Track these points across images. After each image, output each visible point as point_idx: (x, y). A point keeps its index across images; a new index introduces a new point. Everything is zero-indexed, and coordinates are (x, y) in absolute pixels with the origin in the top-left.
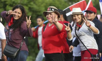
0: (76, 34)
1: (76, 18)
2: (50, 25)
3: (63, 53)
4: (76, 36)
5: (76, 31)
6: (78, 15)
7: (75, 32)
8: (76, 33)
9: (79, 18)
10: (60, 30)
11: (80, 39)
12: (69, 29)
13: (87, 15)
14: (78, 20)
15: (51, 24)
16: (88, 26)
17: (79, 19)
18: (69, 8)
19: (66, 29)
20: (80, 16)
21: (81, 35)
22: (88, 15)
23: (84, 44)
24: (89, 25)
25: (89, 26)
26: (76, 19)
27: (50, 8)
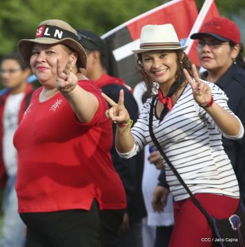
0: (152, 135)
1: (157, 66)
2: (44, 96)
3: (101, 208)
4: (152, 143)
5: (154, 123)
6: (163, 53)
7: (150, 125)
8: (151, 130)
9: (168, 68)
10: (85, 121)
11: (168, 155)
12: (124, 115)
13: (199, 50)
14: (162, 75)
15: (49, 92)
16: (200, 105)
17: (166, 69)
18: (126, 27)
19: (111, 113)
20: (171, 59)
21: (170, 141)
22: (204, 52)
23: (182, 176)
24: (208, 100)
25: (207, 106)
26: (154, 71)
27: (47, 26)
